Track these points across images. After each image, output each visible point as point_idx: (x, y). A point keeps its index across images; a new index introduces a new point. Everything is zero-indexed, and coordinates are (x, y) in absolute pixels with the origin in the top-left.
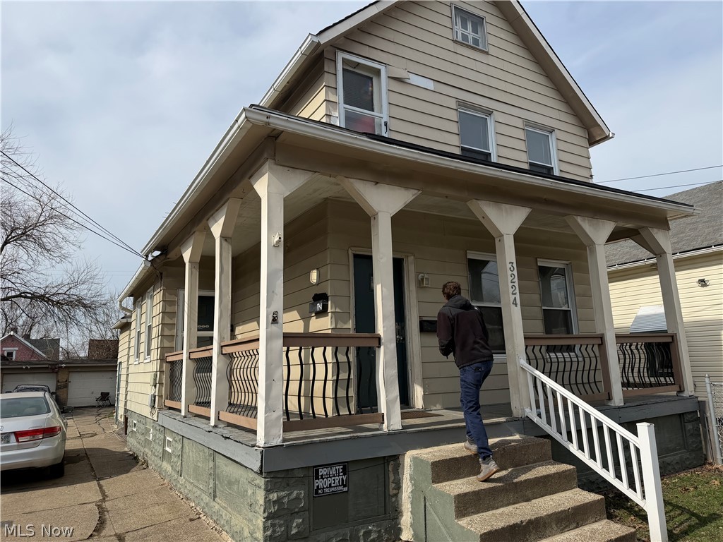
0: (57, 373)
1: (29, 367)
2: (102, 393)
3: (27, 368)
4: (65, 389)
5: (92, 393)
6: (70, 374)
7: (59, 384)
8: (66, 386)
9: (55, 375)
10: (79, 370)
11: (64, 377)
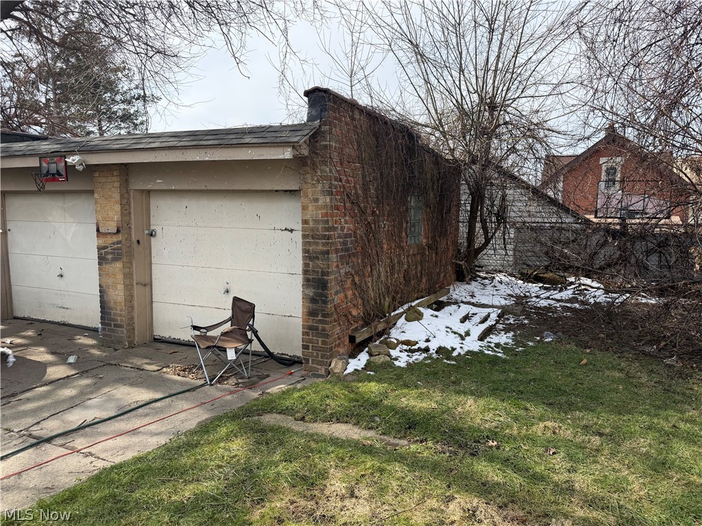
4: (118, 265)
6: (153, 203)
7: (100, 242)
8: (119, 253)
11: (111, 214)
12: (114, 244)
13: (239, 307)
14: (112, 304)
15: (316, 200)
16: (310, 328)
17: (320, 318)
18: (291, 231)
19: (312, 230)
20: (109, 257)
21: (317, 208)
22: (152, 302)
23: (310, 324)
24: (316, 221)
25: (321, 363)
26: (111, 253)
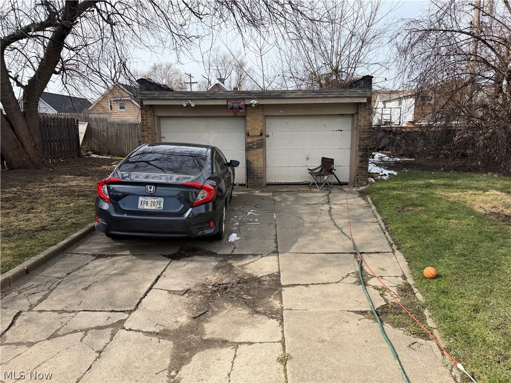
0: (244, 117)
1: (193, 105)
2: (323, 158)
3: (189, 106)
4: (261, 150)
5: (308, 159)
6: (268, 121)
7: (249, 140)
8: (261, 145)
9: (242, 122)
10: (282, 112)
11: (256, 127)
12: (258, 140)
13: (325, 162)
14: (256, 168)
15: (365, 118)
16: (360, 167)
17: (364, 163)
18: (341, 131)
19: (363, 129)
20: (255, 147)
21: (366, 121)
22: (266, 167)
23: (360, 165)
24: (365, 126)
25: (364, 180)
26: (256, 145)
